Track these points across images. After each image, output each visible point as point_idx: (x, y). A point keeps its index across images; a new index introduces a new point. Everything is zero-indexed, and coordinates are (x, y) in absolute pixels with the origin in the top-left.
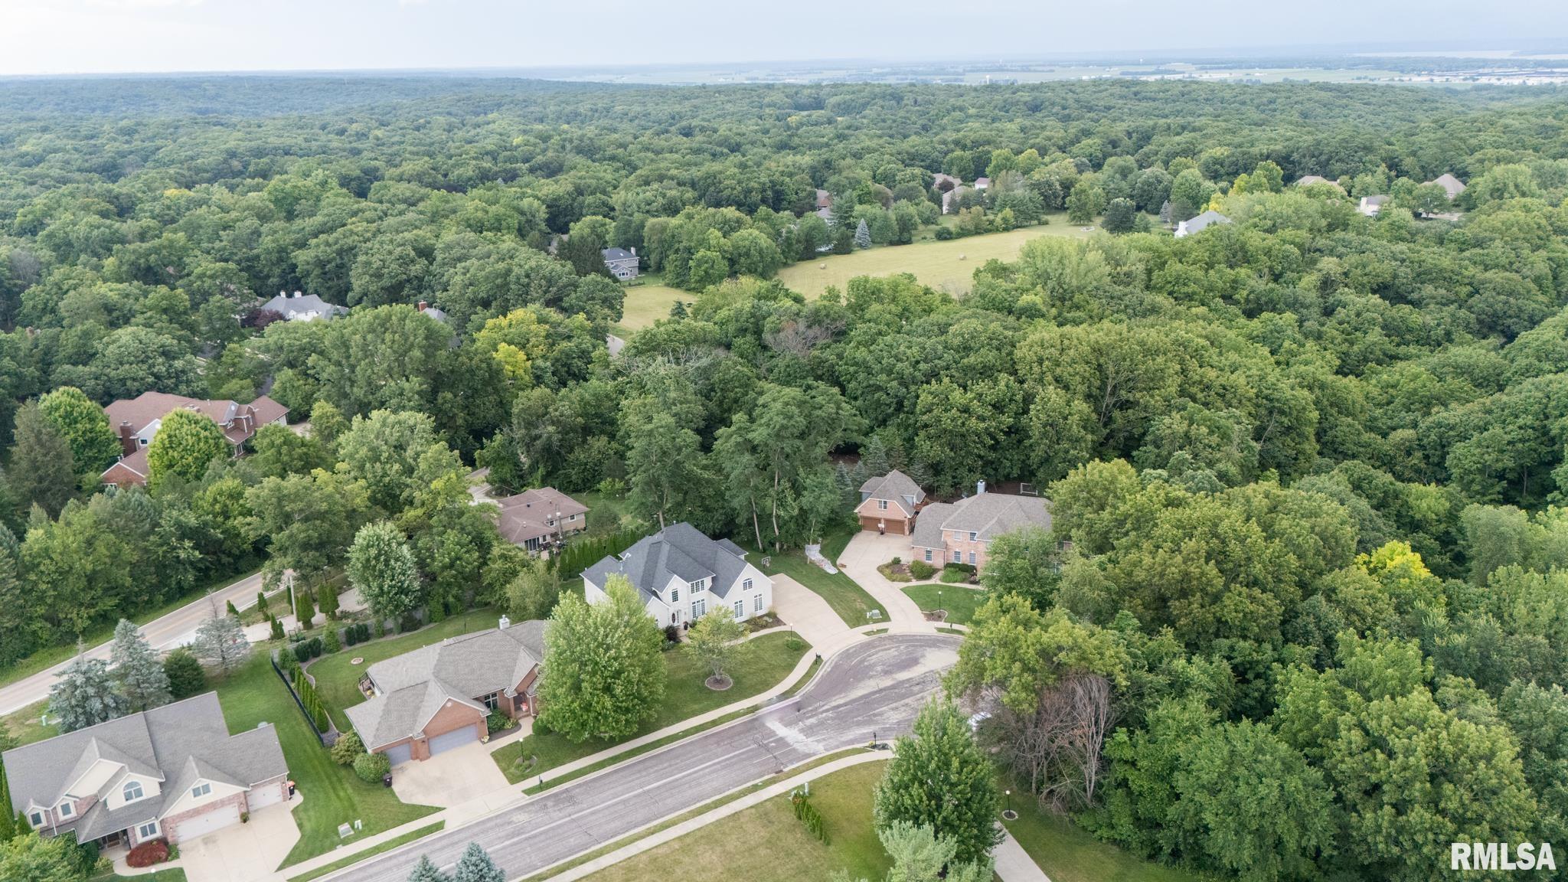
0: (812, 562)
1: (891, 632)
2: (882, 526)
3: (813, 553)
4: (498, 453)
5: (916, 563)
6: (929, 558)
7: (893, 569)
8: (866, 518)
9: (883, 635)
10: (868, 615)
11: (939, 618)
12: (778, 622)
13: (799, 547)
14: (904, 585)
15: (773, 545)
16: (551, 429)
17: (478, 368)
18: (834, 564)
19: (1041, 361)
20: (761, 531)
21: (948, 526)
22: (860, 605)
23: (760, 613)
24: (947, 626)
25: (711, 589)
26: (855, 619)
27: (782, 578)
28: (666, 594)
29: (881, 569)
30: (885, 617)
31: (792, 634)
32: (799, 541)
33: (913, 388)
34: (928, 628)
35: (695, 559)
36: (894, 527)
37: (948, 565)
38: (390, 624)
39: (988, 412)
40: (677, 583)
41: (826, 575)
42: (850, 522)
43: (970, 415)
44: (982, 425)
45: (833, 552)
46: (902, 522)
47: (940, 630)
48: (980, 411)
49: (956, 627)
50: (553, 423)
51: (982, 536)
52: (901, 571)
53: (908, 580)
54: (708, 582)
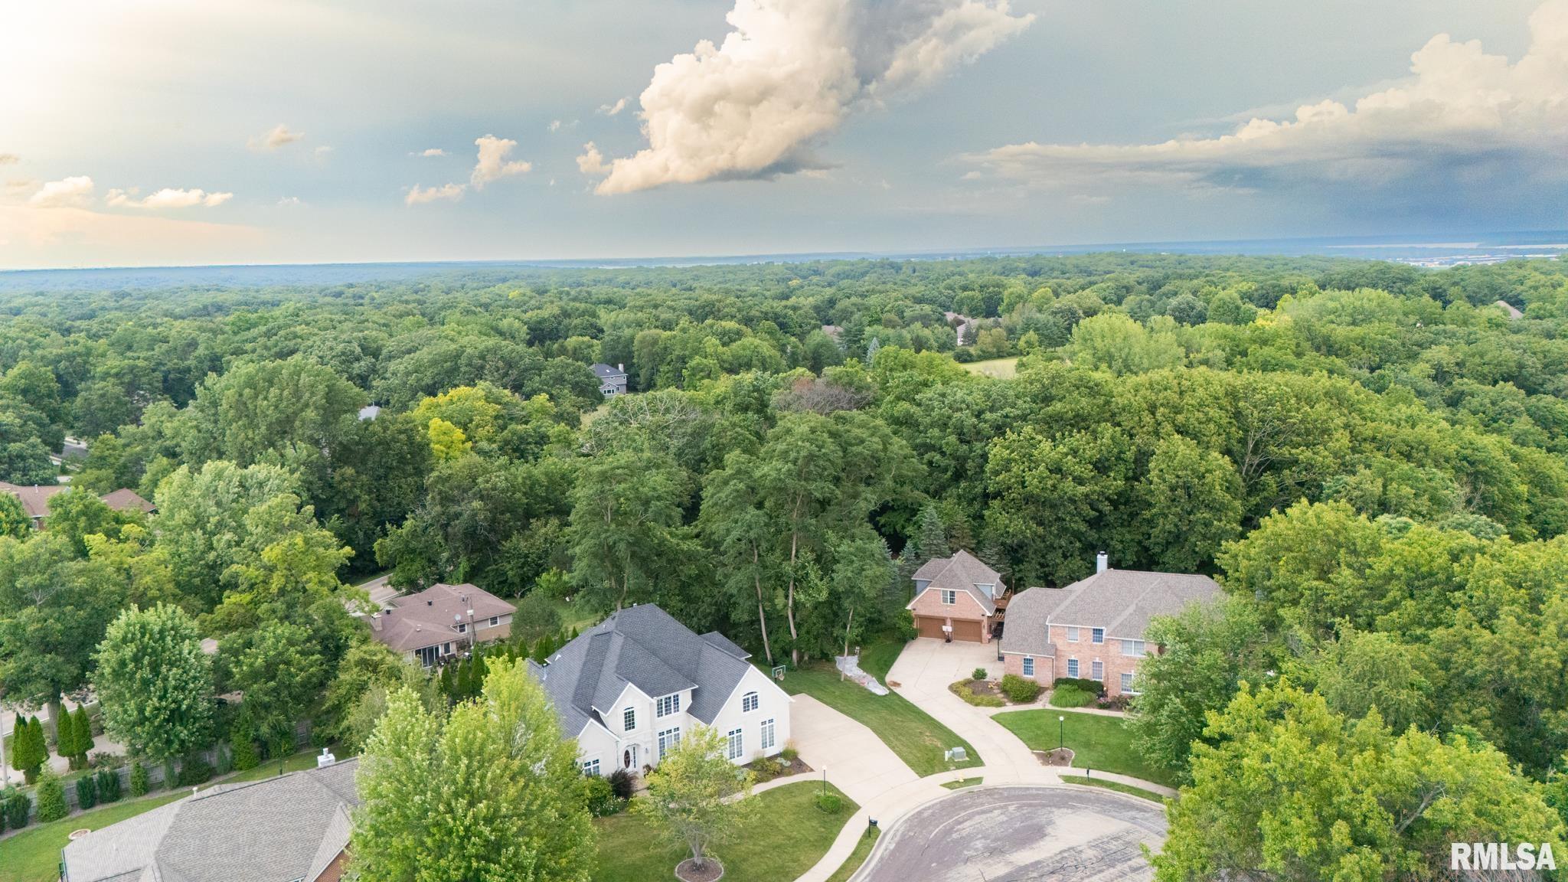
0: (848, 679)
1: (987, 783)
2: (948, 628)
3: (849, 666)
4: (407, 543)
5: (1010, 679)
6: (1028, 670)
7: (975, 688)
8: (923, 618)
9: (975, 788)
10: (947, 755)
11: (1062, 760)
12: (799, 766)
13: (826, 658)
14: (995, 711)
15: (787, 653)
16: (477, 504)
17: (394, 440)
18: (882, 682)
19: (1152, 409)
20: (769, 634)
21: (1056, 620)
22: (930, 740)
23: (771, 751)
24: (1081, 773)
25: (691, 711)
26: (927, 763)
27: (805, 700)
28: (615, 716)
29: (954, 689)
30: (974, 759)
31: (825, 785)
32: (827, 648)
33: (978, 445)
34: (1049, 777)
35: (665, 661)
36: (966, 630)
37: (1059, 682)
38: (160, 774)
39: (1087, 472)
40: (632, 697)
41: (872, 696)
42: (902, 624)
43: (1064, 476)
44: (1082, 489)
45: (880, 667)
46: (977, 623)
47: (1069, 779)
48: (1078, 470)
49: (1094, 774)
50: (482, 498)
51: (1114, 632)
52: (987, 689)
53: (1000, 704)
54: (685, 698)
